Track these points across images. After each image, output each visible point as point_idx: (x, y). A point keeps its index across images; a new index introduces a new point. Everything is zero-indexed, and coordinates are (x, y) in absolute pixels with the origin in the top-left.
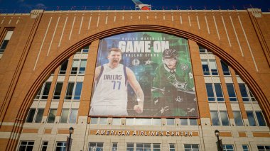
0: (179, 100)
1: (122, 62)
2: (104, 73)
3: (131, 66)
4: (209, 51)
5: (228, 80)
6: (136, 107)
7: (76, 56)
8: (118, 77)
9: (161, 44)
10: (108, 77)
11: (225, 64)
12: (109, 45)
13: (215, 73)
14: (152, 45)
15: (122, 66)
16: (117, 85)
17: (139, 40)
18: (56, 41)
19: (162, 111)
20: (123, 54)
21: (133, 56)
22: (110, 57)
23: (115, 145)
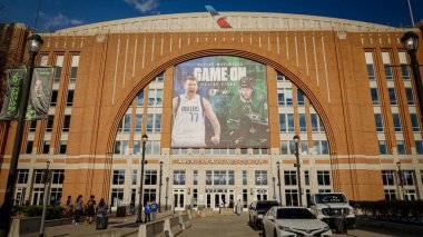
1: (198, 92)
2: (182, 104)
3: (208, 97)
4: (287, 78)
5: (302, 110)
6: (212, 139)
7: (151, 85)
8: (195, 108)
9: (239, 71)
10: (185, 109)
11: (301, 93)
12: (184, 73)
13: (290, 102)
14: (228, 72)
15: (198, 96)
16: (195, 117)
17: (216, 66)
18: (130, 71)
19: (237, 142)
21: (210, 85)
22: (186, 87)
23: (196, 172)
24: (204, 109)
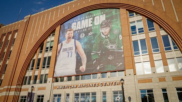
0: (110, 58)
3: (79, 39)
4: (137, 13)
5: (153, 34)
6: (81, 68)
8: (71, 49)
10: (65, 50)
11: (151, 21)
12: (66, 28)
13: (141, 30)
14: (93, 20)
16: (70, 54)
17: (85, 19)
18: (36, 33)
19: (98, 68)
20: (74, 32)
21: (80, 32)
23: (68, 95)
24: (76, 48)
